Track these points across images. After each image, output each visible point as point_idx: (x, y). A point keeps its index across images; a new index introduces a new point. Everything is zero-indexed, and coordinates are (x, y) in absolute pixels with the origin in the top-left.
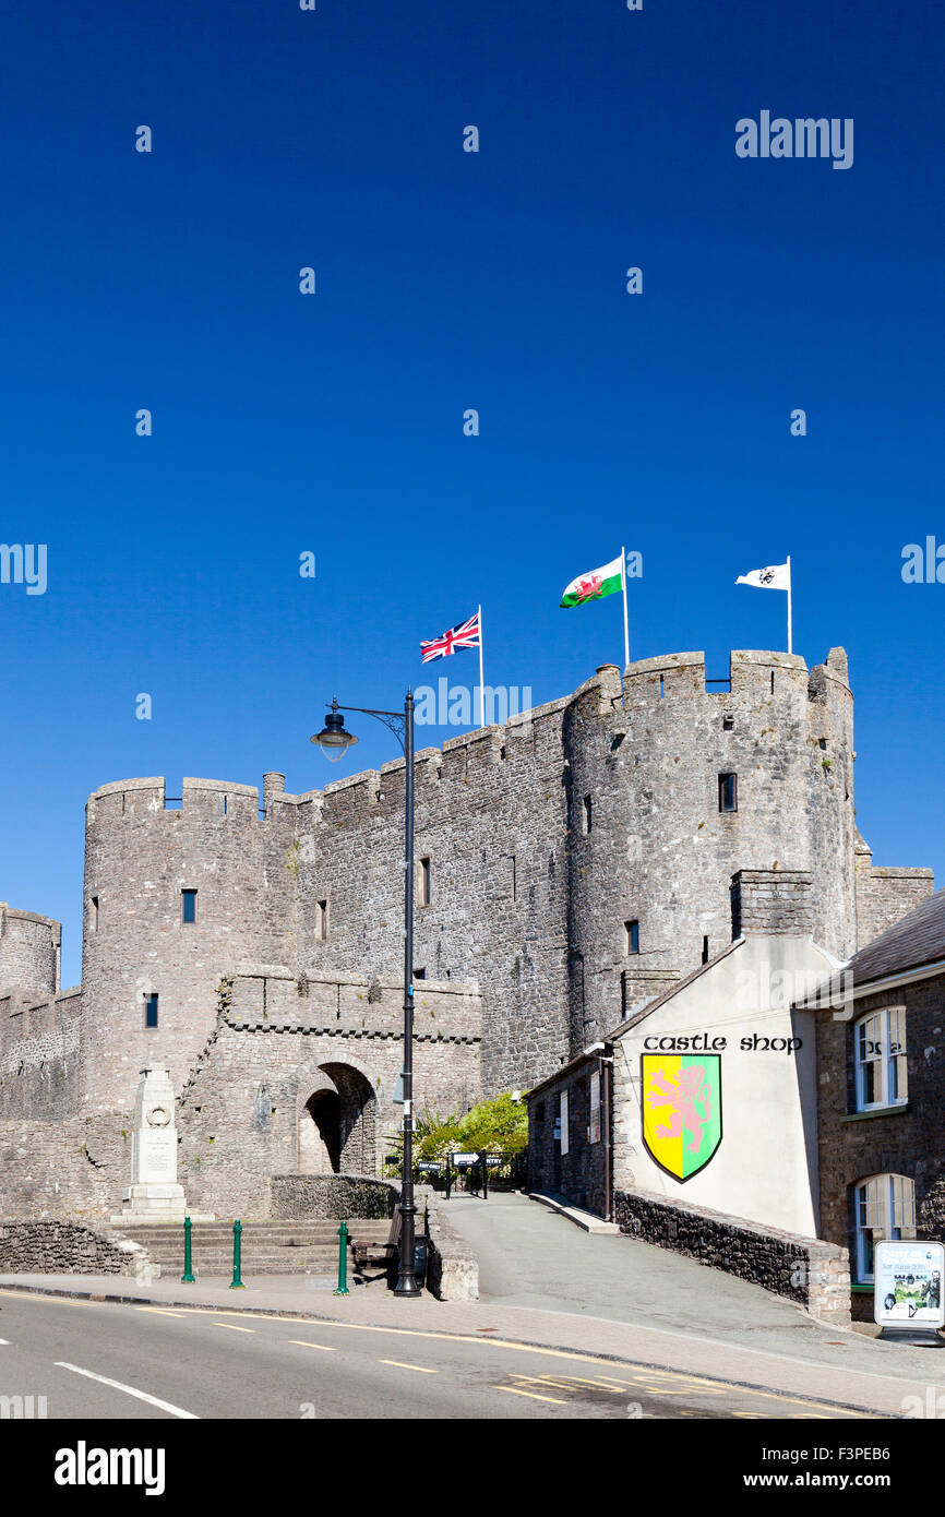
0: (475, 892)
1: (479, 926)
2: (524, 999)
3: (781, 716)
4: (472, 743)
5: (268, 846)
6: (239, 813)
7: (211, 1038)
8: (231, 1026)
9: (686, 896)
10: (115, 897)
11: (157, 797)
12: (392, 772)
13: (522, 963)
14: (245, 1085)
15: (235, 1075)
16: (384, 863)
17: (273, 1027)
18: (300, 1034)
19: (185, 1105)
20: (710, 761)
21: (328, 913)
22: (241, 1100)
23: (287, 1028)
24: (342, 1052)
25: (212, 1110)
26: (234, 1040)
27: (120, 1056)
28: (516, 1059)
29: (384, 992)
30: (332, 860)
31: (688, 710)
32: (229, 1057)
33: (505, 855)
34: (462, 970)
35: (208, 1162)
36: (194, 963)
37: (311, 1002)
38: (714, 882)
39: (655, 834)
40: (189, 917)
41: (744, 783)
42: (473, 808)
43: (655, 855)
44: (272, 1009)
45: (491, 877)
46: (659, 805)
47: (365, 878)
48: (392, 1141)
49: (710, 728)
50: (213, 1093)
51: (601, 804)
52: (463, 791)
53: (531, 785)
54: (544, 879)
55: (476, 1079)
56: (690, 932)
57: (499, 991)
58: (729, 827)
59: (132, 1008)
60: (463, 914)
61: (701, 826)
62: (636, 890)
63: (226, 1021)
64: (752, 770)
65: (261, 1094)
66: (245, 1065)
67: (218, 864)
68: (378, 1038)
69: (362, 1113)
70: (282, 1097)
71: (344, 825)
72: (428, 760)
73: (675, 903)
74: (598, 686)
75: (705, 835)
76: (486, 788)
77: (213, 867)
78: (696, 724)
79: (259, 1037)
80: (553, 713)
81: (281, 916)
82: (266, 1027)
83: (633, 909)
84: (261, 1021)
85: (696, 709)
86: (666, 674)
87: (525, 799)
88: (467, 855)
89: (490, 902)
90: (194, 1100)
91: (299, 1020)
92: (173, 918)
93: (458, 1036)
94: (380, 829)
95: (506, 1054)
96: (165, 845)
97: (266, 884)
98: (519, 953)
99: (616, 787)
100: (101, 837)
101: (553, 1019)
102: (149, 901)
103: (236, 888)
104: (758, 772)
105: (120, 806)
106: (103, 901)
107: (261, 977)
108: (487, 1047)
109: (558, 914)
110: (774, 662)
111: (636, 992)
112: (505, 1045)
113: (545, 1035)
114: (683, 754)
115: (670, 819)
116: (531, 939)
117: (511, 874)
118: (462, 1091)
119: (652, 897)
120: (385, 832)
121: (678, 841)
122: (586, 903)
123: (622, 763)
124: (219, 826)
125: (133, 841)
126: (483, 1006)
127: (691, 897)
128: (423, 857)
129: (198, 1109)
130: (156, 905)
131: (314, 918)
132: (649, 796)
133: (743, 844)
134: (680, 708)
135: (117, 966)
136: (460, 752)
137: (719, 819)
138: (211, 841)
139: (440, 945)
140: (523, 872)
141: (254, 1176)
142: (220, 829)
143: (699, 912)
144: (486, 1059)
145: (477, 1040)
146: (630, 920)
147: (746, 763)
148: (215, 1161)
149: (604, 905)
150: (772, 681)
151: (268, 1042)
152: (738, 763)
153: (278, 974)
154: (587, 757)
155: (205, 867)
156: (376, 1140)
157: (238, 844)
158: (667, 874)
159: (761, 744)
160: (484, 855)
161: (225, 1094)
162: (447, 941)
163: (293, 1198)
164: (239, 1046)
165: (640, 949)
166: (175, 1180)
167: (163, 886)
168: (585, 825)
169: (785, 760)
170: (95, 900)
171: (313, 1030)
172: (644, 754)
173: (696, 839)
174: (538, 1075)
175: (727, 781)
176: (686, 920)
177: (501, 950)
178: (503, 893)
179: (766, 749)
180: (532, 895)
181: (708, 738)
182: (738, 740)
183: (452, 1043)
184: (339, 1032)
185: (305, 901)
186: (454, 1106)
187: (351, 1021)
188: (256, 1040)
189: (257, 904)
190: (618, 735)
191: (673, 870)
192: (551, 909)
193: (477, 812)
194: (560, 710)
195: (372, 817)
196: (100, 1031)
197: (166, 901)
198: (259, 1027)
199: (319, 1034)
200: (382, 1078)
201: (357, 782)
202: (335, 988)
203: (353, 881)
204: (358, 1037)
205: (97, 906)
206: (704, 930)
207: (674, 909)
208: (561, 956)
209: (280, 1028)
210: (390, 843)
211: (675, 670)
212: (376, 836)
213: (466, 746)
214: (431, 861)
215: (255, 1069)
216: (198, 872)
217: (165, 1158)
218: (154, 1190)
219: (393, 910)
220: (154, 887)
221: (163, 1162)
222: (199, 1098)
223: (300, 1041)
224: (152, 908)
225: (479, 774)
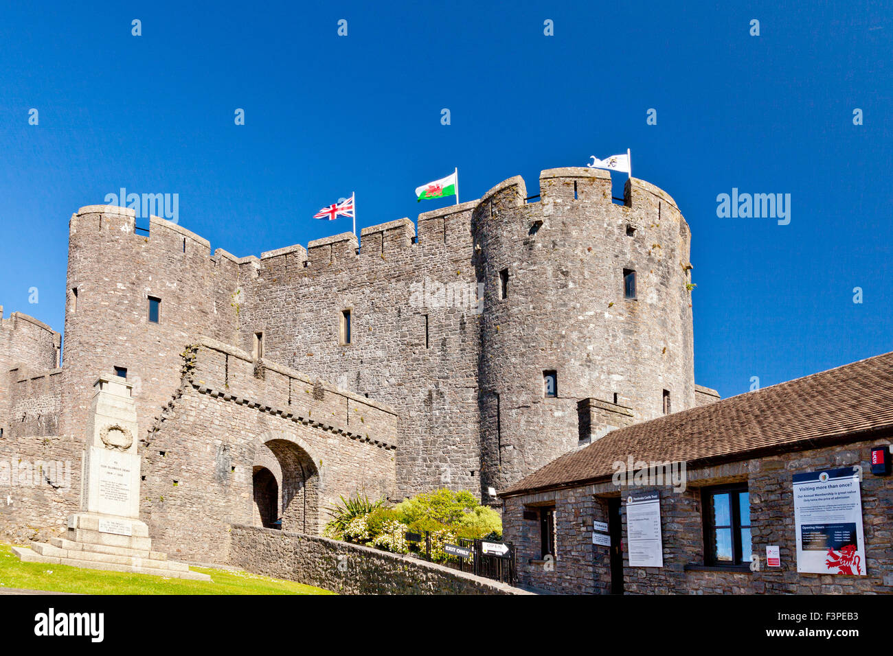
0: (391, 338)
1: (394, 363)
2: (436, 423)
3: (665, 238)
4: (387, 230)
5: (216, 285)
6: (195, 254)
7: (176, 394)
8: (195, 387)
9: (600, 358)
10: (92, 289)
11: (129, 223)
12: (317, 247)
13: (434, 395)
14: (208, 441)
15: (199, 431)
16: (311, 311)
17: (234, 398)
18: (256, 410)
19: (150, 447)
20: (617, 256)
21: (263, 341)
22: (204, 453)
23: (246, 402)
24: (291, 433)
25: (176, 456)
26: (198, 400)
28: (429, 467)
29: (325, 393)
30: (267, 304)
31: (598, 213)
32: (193, 413)
33: (419, 313)
34: (379, 394)
35: (173, 502)
36: (157, 352)
37: (267, 385)
38: (621, 351)
39: (572, 304)
40: (154, 317)
41: (642, 281)
42: (389, 277)
43: (572, 321)
44: (232, 382)
45: (405, 329)
46: (574, 282)
47: (294, 320)
48: (331, 512)
49: (616, 231)
50: (177, 442)
51: (519, 276)
52: (380, 264)
53: (441, 264)
54: (455, 334)
55: (392, 476)
56: (603, 388)
57: (413, 414)
58: (632, 312)
60: (380, 353)
61: (610, 306)
62: (554, 346)
63: (191, 382)
64: (647, 273)
65: (222, 453)
66: (207, 424)
67: (178, 285)
68: (320, 429)
69: (304, 486)
70: (241, 458)
71: (278, 281)
72: (348, 240)
73: (590, 361)
74: (516, 185)
75: (615, 313)
76: (400, 263)
77: (174, 286)
78: (605, 226)
79: (220, 403)
80: (463, 211)
81: (227, 338)
82: (228, 395)
83: (552, 361)
84: (223, 390)
85: (605, 213)
86: (579, 181)
87: (436, 273)
88: (384, 312)
89: (404, 347)
90: (158, 445)
91: (256, 397)
92: (141, 315)
93: (381, 441)
94: (307, 286)
95: (420, 461)
96: (135, 260)
97: (215, 312)
98: (432, 387)
99: (535, 263)
100: (82, 244)
101: (464, 441)
102: (121, 298)
103: (192, 307)
104: (651, 275)
105: (97, 223)
106: (81, 291)
107: (224, 352)
108: (402, 454)
109: (470, 359)
110: (660, 195)
111: (598, 419)
112: (418, 454)
113: (457, 452)
114: (595, 246)
115: (585, 295)
116: (442, 378)
117: (424, 328)
118: (382, 483)
119: (569, 354)
120: (311, 289)
121: (592, 313)
122: (503, 353)
123: (540, 245)
124: (179, 258)
125: (108, 251)
126: (398, 423)
127: (603, 360)
128: (344, 309)
129: (162, 453)
130: (127, 302)
131: (252, 344)
132: (565, 274)
133: (642, 327)
134: (592, 210)
135: (92, 341)
136: (377, 236)
137: (624, 303)
138: (172, 267)
139: (359, 374)
140: (435, 327)
141: (215, 522)
142: (179, 260)
143: (609, 373)
144: (400, 463)
145: (394, 447)
146: (548, 369)
147: (643, 266)
148: (179, 502)
149: (522, 355)
150: (659, 209)
151: (229, 409)
152: (638, 264)
153: (239, 354)
154: (503, 240)
155: (168, 284)
156: (319, 509)
157: (194, 276)
158: (583, 338)
159: (653, 255)
160: (399, 312)
161: (189, 445)
162: (365, 372)
163: (255, 548)
164: (202, 407)
165: (559, 394)
166: (137, 514)
167: (132, 290)
168: (500, 293)
169: (668, 272)
170: (75, 290)
171: (268, 409)
172: (561, 241)
173: (607, 315)
174: (450, 481)
175: (629, 273)
176: (599, 377)
177: (415, 384)
178: (417, 341)
179: (656, 259)
180: (444, 345)
181: (614, 238)
182: (637, 245)
183: (376, 446)
184: (290, 415)
185: (244, 331)
186: (377, 494)
187: (299, 409)
188: (219, 405)
189: (208, 323)
190: (537, 222)
191: (588, 335)
192: (462, 358)
193: (393, 280)
194: (469, 210)
195: (301, 278)
196: (76, 388)
197: (134, 301)
198: (221, 395)
199: (273, 413)
200: (324, 461)
201: (288, 252)
202: (287, 379)
203: (285, 321)
204: (305, 424)
205: (76, 295)
206: (615, 388)
207: (589, 366)
208: (471, 395)
209: (240, 399)
210: (315, 297)
211: (587, 179)
212: (305, 291)
213: (382, 232)
214: (352, 312)
215: (217, 429)
216: (162, 286)
217: (124, 487)
218: (108, 522)
219: (319, 344)
220: (125, 288)
221: (121, 491)
222: (163, 444)
223: (256, 415)
224: (122, 303)
225: (394, 253)
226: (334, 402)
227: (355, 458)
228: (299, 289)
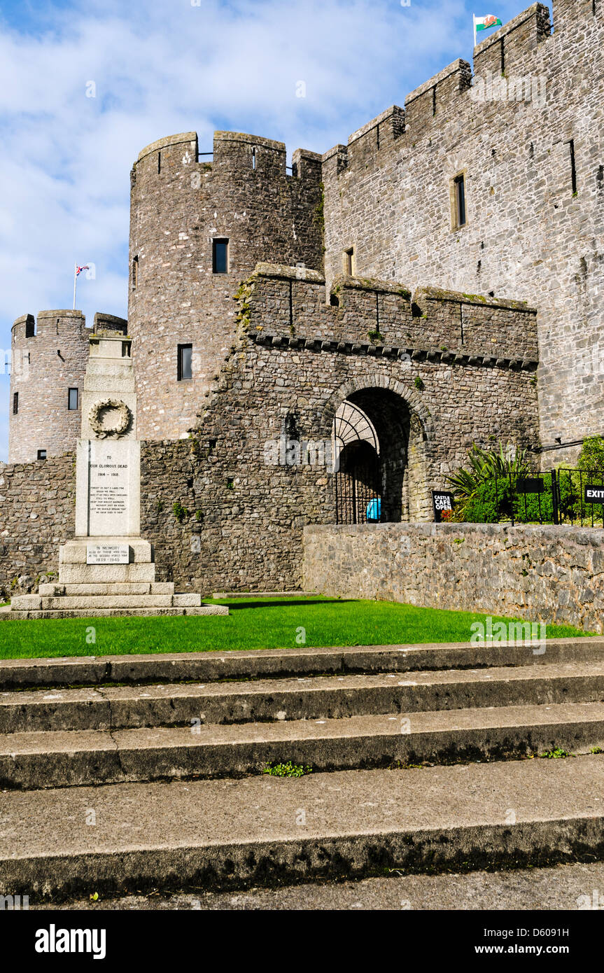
0: (522, 195)
1: (529, 232)
2: (595, 307)
5: (295, 200)
6: (267, 166)
7: (228, 353)
8: (252, 339)
11: (190, 152)
14: (270, 413)
15: (258, 401)
16: (413, 193)
17: (302, 342)
18: (333, 353)
22: (266, 432)
23: (318, 343)
24: (383, 375)
25: (230, 443)
26: (255, 356)
27: (157, 409)
30: (357, 205)
32: (250, 376)
33: (560, 142)
34: (509, 288)
40: (219, 266)
44: (299, 319)
45: (541, 173)
47: (392, 214)
50: (231, 423)
57: (559, 303)
59: (168, 360)
60: (507, 224)
63: (247, 333)
65: (288, 425)
66: (269, 388)
67: (248, 214)
70: (313, 428)
72: (457, 72)
77: (244, 216)
79: (284, 354)
82: (293, 340)
84: (287, 333)
88: (510, 158)
89: (541, 202)
90: (208, 430)
91: (332, 333)
92: (205, 268)
93: (513, 359)
94: (407, 159)
95: (574, 376)
96: (198, 197)
97: (295, 237)
98: (586, 251)
102: (183, 253)
103: (266, 239)
105: (156, 163)
106: (142, 258)
107: (286, 279)
108: (547, 372)
112: (570, 366)
117: (569, 162)
118: (519, 424)
120: (412, 162)
124: (248, 178)
125: (168, 195)
126: (539, 324)
128: (456, 175)
129: (213, 442)
130: (190, 255)
131: (341, 267)
135: (154, 319)
136: (495, 48)
138: (241, 193)
139: (480, 265)
140: (585, 154)
142: (249, 181)
144: (544, 387)
145: (534, 364)
151: (296, 359)
153: (306, 277)
155: (236, 216)
160: (532, 150)
161: (246, 423)
162: (489, 259)
164: (261, 364)
167: (196, 237)
170: (136, 259)
171: (348, 347)
177: (560, 254)
178: (559, 187)
183: (506, 368)
184: (378, 350)
185: (333, 252)
187: (392, 337)
188: (282, 358)
189: (287, 255)
197: (198, 251)
198: (286, 341)
199: (355, 352)
200: (431, 409)
202: (374, 296)
203: (380, 221)
205: (138, 265)
209: (309, 342)
214: (466, 176)
215: (281, 392)
216: (229, 222)
217: (120, 491)
218: (99, 548)
219: (424, 240)
220: (187, 238)
221: (117, 499)
222: (213, 428)
223: (333, 360)
224: (185, 258)
225: (520, 63)
226: (442, 315)
227: (477, 394)
228: (397, 168)
